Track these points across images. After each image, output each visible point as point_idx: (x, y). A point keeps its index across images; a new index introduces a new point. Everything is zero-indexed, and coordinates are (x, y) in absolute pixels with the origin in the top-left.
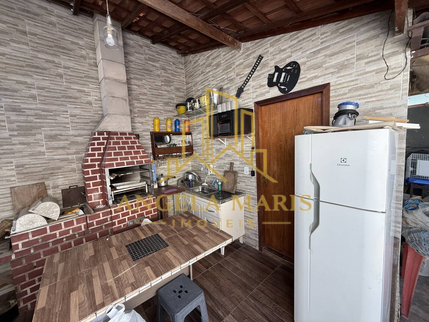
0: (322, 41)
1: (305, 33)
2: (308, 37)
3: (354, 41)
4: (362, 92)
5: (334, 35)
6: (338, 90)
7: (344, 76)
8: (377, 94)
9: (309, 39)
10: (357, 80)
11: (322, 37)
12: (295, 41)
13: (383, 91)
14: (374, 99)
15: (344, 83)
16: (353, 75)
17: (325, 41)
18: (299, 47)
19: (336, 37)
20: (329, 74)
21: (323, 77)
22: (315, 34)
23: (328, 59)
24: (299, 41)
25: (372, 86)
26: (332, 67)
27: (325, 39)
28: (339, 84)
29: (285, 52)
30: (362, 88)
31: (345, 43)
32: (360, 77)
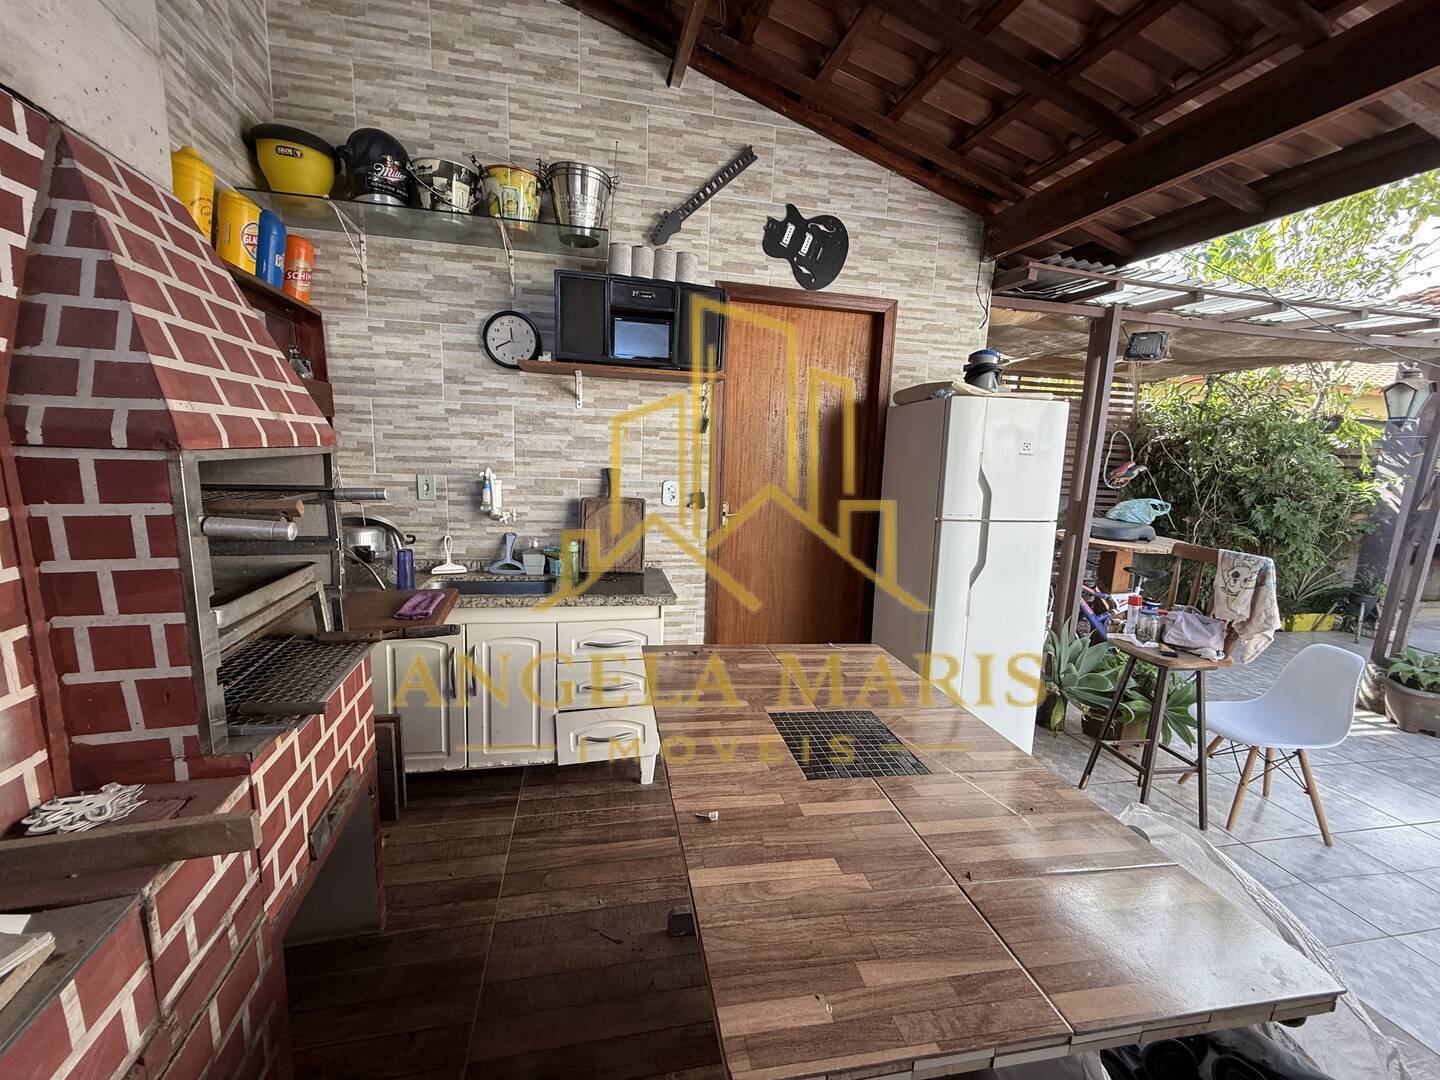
0: (890, 204)
1: (861, 166)
2: (868, 179)
3: (936, 239)
4: (937, 337)
5: (910, 208)
6: (907, 321)
7: (917, 296)
8: (955, 347)
9: (869, 184)
10: (933, 312)
11: (891, 196)
12: (841, 171)
13: (961, 344)
14: (951, 354)
15: (917, 310)
16: (931, 300)
17: (896, 210)
18: (847, 190)
19: (912, 213)
20: (897, 281)
21: (887, 284)
22: (878, 181)
23: (895, 248)
24: (848, 176)
25: (950, 332)
26: (903, 269)
27: (895, 205)
28: (910, 309)
29: (814, 182)
30: (938, 329)
31: (924, 232)
32: (938, 309)
